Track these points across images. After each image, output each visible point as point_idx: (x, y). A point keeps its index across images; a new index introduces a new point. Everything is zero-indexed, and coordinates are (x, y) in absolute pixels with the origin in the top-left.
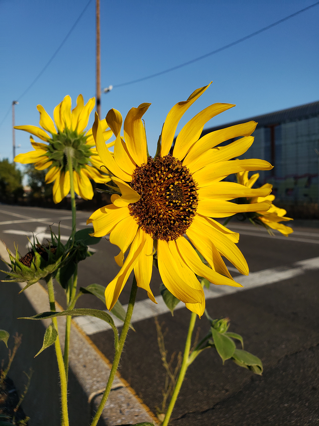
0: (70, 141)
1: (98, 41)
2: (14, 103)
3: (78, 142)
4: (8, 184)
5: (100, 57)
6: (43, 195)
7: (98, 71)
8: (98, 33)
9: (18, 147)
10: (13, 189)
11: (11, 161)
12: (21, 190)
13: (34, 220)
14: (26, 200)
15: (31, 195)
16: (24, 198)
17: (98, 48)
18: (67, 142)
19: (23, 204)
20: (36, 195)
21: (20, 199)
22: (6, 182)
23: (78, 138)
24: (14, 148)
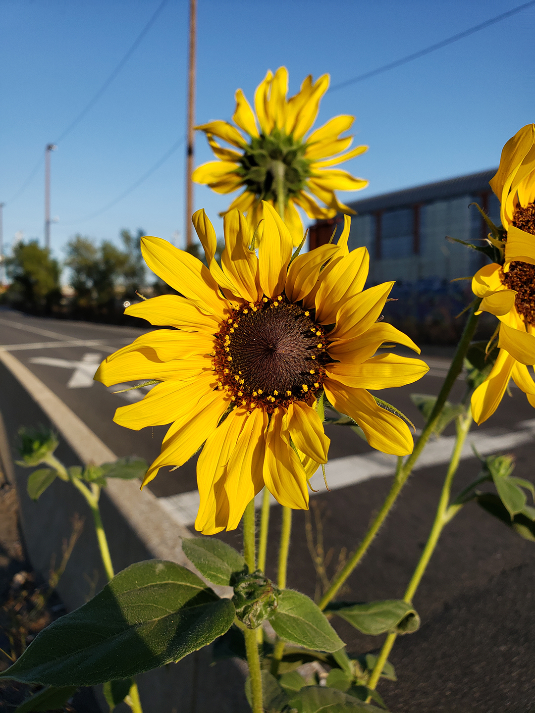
0: (280, 152)
1: (192, 45)
2: (49, 148)
3: (294, 154)
4: (37, 282)
5: (195, 72)
6: (94, 303)
7: (190, 96)
8: (192, 31)
9: (55, 222)
10: (44, 291)
11: (42, 244)
12: (56, 294)
13: (79, 343)
14: (65, 310)
15: (74, 302)
16: (61, 306)
17: (191, 57)
18: (275, 154)
19: (61, 317)
20: (83, 302)
21: (55, 309)
22: (33, 278)
23: (294, 147)
24: (48, 223)
